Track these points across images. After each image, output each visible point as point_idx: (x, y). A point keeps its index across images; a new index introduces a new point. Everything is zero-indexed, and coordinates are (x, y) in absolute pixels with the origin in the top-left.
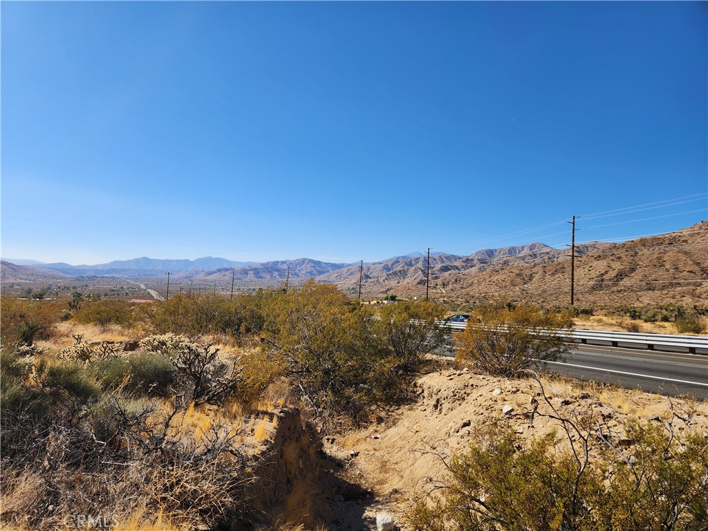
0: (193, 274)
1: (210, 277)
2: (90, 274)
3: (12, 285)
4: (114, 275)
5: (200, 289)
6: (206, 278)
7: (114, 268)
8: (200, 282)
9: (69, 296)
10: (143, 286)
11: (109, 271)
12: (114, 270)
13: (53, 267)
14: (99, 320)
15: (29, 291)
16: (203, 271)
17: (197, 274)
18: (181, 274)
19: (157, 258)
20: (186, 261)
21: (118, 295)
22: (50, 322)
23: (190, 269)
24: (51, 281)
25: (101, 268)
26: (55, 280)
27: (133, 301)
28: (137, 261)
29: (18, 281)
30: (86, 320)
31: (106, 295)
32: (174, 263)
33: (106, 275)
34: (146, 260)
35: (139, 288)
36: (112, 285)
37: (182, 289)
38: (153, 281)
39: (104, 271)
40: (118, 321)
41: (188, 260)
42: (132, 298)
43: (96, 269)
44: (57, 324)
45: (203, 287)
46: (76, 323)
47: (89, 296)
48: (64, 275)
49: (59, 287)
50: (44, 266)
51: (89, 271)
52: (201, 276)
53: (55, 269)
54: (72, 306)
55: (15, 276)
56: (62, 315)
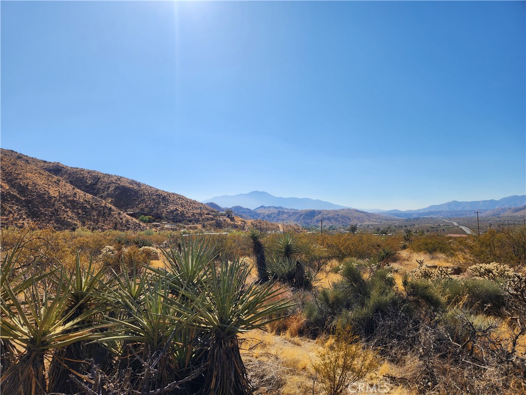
0: (500, 212)
1: (518, 214)
2: (415, 216)
3: (368, 226)
4: (432, 216)
5: (509, 224)
6: (514, 214)
7: (431, 211)
8: (507, 219)
9: (402, 232)
10: (455, 224)
11: (428, 214)
12: (432, 213)
13: (390, 213)
14: (428, 250)
15: (378, 230)
16: (510, 209)
17: (504, 212)
18: (488, 212)
19: (465, 201)
20: (492, 201)
21: (437, 231)
22: (396, 250)
23: (496, 208)
24: (390, 223)
25: (421, 211)
26: (393, 222)
27: (449, 235)
28: (449, 204)
29: (371, 223)
30: (418, 250)
31: (428, 231)
32: (481, 204)
33: (426, 217)
34: (455, 203)
35: (453, 225)
36: (431, 224)
37: (490, 225)
38: (464, 219)
39: (424, 213)
40: (443, 251)
41: (493, 200)
42: (448, 233)
43: (419, 213)
44: (400, 252)
45: (512, 222)
46: (412, 251)
47: (416, 232)
48: (398, 218)
49: (396, 226)
50: (384, 213)
51: (414, 214)
52: (508, 214)
53: (392, 214)
54: (407, 239)
55: (369, 220)
56: (402, 245)
